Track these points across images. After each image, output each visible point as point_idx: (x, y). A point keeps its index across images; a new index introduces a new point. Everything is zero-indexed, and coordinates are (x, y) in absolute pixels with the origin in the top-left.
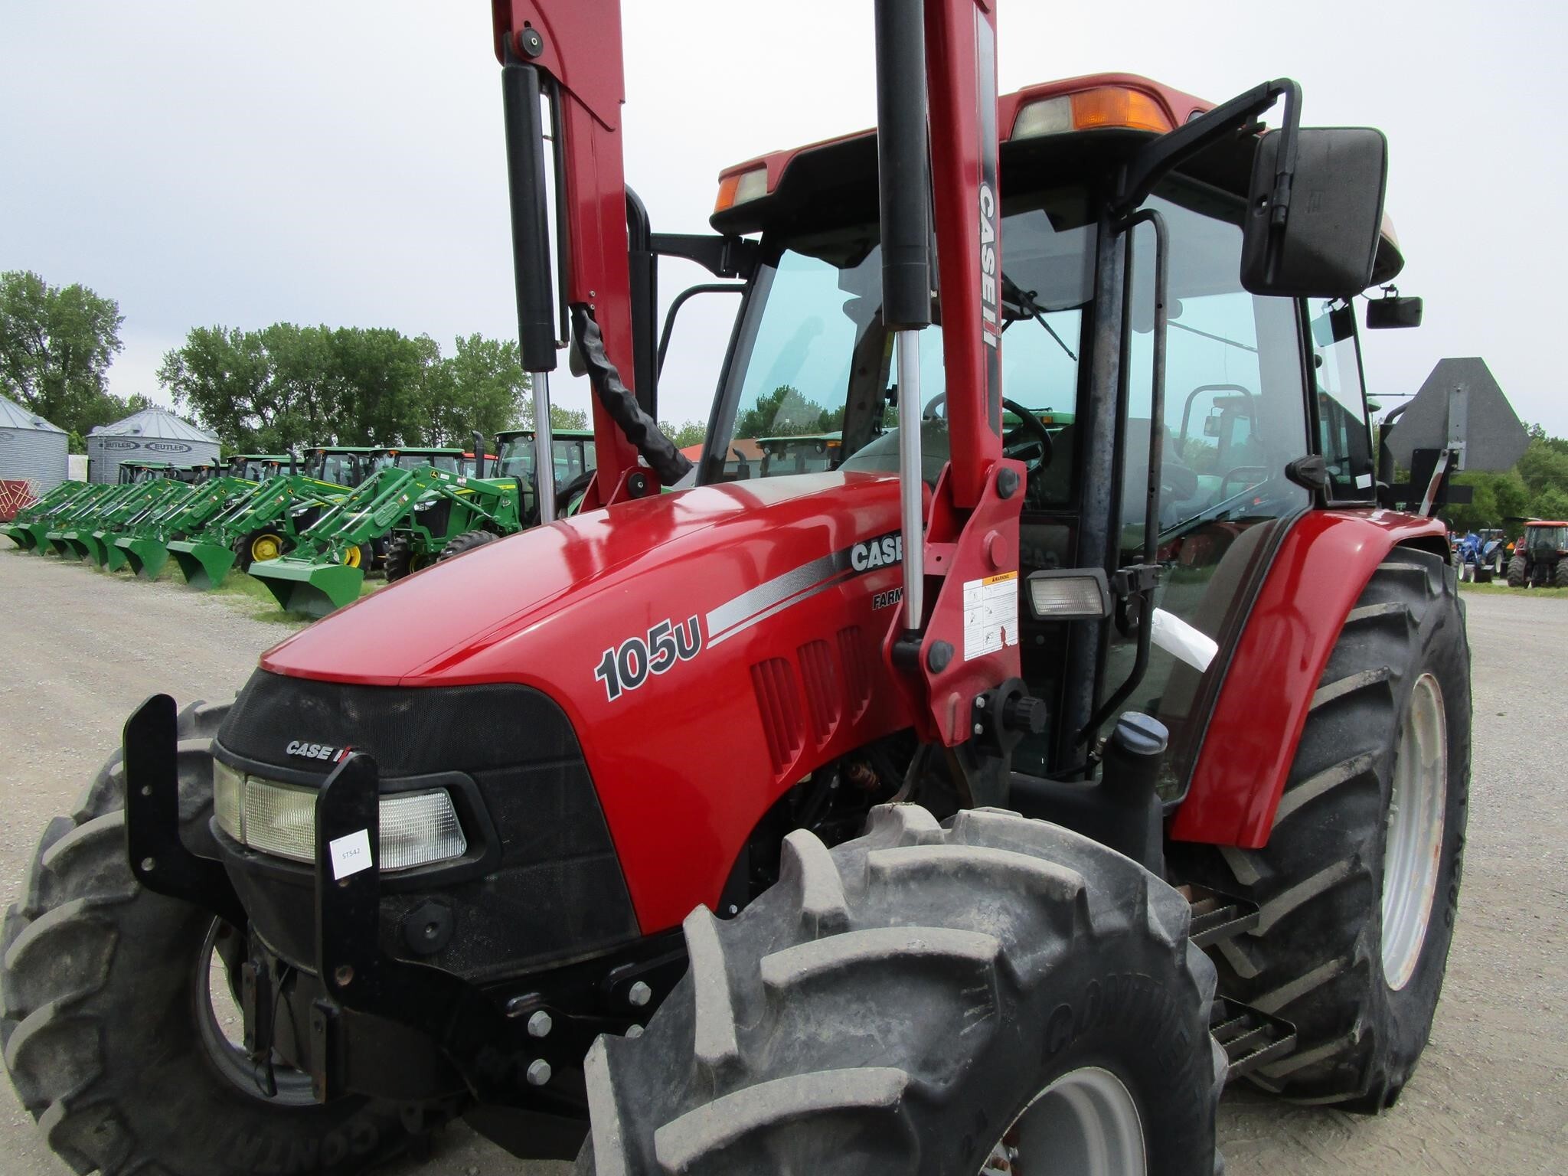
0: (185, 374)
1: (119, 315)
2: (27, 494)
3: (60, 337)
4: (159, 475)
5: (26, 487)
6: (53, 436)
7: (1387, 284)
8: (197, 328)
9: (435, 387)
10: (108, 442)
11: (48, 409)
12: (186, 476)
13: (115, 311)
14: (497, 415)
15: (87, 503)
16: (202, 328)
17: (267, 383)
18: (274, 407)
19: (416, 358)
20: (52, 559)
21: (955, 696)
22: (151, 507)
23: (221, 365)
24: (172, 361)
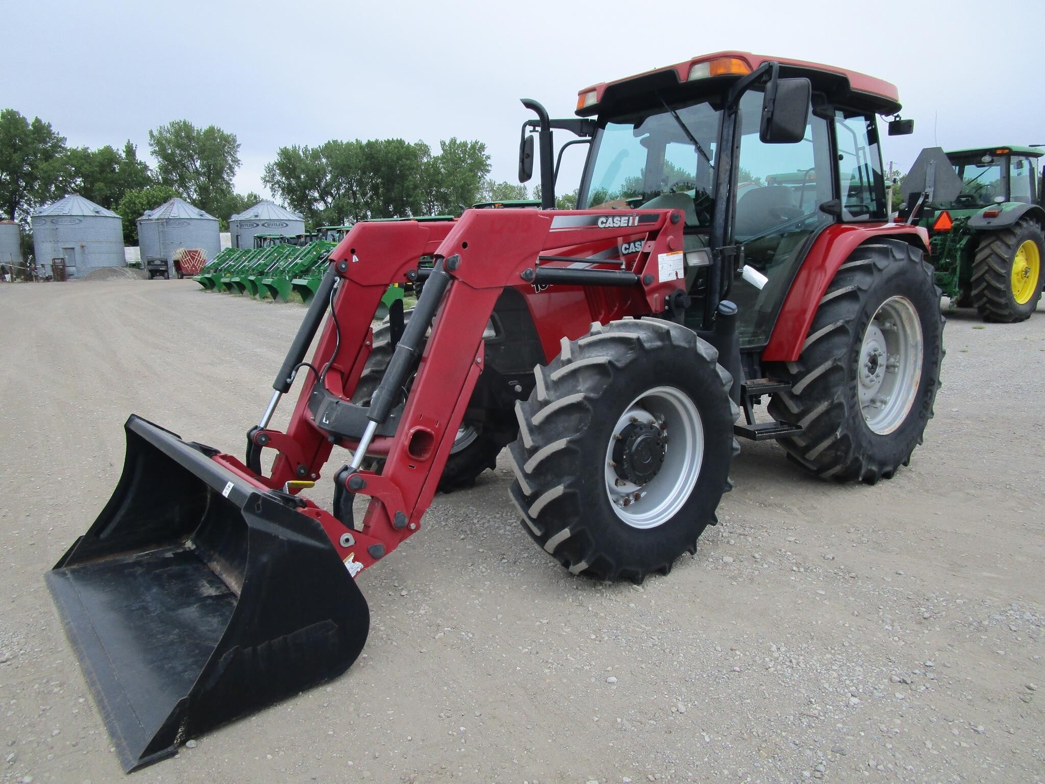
0: (278, 178)
1: (238, 143)
2: (200, 258)
3: (205, 160)
4: (277, 242)
5: (199, 254)
6: (211, 222)
7: (896, 115)
8: (282, 147)
9: (429, 175)
10: (241, 224)
11: (202, 205)
12: (293, 241)
13: (235, 141)
14: (469, 191)
15: (240, 261)
16: (285, 148)
17: (326, 180)
18: (332, 195)
19: (416, 156)
20: (225, 294)
21: (656, 295)
22: (277, 261)
23: (298, 170)
24: (270, 170)
